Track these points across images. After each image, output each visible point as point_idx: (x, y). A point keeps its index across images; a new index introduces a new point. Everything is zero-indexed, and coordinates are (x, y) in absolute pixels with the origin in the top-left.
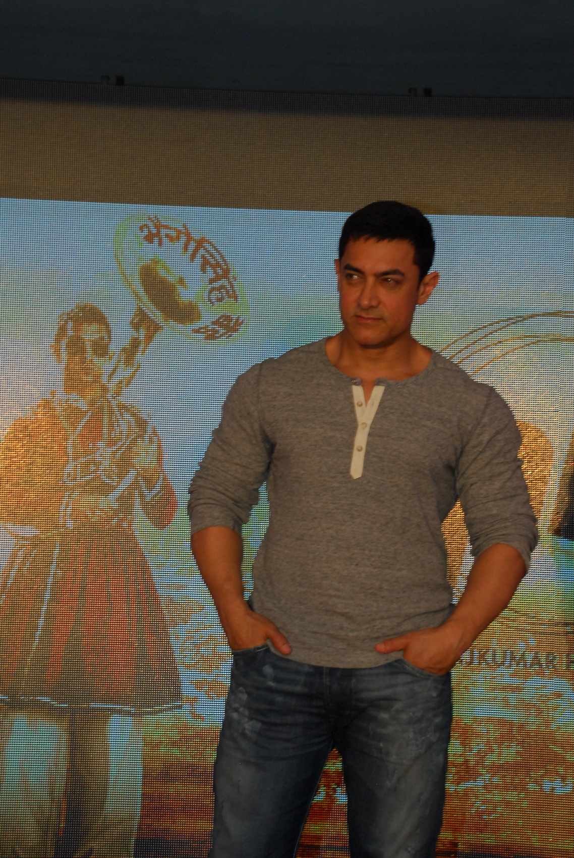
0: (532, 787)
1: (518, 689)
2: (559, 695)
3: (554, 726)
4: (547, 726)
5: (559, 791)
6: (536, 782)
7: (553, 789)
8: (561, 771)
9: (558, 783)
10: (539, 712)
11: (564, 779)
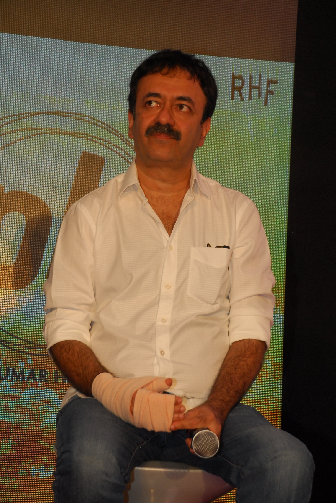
0: (22, 473)
1: (17, 397)
2: (48, 402)
3: (42, 426)
4: (37, 426)
5: (42, 476)
6: (25, 469)
7: (38, 474)
8: (45, 460)
9: (42, 469)
10: (32, 415)
11: (47, 466)
